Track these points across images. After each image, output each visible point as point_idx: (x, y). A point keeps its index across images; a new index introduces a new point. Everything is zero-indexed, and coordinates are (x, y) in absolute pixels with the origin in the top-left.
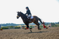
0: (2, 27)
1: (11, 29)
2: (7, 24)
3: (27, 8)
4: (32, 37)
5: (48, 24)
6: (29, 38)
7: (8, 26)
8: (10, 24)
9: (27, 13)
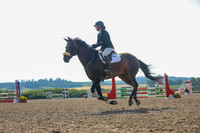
0: (24, 90)
1: (54, 100)
2: (42, 82)
3: (100, 26)
4: (125, 126)
5: (180, 81)
6: (115, 130)
7: (45, 88)
8: (51, 80)
9: (98, 41)
